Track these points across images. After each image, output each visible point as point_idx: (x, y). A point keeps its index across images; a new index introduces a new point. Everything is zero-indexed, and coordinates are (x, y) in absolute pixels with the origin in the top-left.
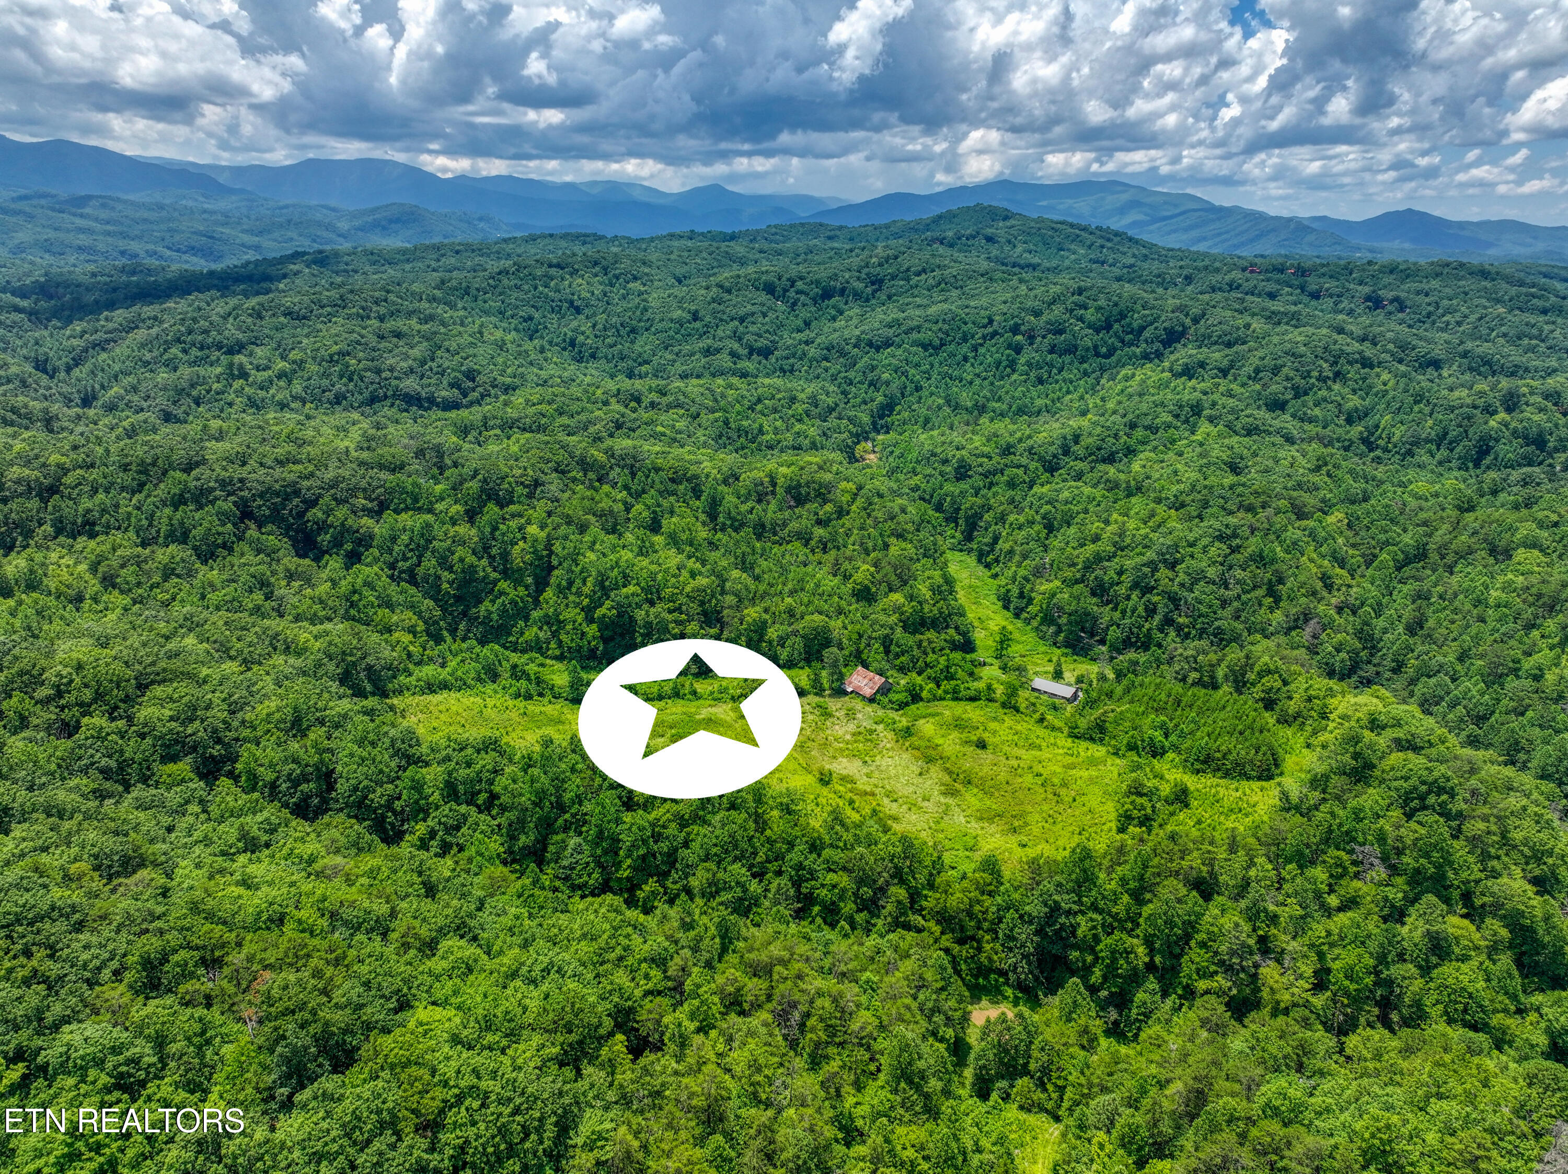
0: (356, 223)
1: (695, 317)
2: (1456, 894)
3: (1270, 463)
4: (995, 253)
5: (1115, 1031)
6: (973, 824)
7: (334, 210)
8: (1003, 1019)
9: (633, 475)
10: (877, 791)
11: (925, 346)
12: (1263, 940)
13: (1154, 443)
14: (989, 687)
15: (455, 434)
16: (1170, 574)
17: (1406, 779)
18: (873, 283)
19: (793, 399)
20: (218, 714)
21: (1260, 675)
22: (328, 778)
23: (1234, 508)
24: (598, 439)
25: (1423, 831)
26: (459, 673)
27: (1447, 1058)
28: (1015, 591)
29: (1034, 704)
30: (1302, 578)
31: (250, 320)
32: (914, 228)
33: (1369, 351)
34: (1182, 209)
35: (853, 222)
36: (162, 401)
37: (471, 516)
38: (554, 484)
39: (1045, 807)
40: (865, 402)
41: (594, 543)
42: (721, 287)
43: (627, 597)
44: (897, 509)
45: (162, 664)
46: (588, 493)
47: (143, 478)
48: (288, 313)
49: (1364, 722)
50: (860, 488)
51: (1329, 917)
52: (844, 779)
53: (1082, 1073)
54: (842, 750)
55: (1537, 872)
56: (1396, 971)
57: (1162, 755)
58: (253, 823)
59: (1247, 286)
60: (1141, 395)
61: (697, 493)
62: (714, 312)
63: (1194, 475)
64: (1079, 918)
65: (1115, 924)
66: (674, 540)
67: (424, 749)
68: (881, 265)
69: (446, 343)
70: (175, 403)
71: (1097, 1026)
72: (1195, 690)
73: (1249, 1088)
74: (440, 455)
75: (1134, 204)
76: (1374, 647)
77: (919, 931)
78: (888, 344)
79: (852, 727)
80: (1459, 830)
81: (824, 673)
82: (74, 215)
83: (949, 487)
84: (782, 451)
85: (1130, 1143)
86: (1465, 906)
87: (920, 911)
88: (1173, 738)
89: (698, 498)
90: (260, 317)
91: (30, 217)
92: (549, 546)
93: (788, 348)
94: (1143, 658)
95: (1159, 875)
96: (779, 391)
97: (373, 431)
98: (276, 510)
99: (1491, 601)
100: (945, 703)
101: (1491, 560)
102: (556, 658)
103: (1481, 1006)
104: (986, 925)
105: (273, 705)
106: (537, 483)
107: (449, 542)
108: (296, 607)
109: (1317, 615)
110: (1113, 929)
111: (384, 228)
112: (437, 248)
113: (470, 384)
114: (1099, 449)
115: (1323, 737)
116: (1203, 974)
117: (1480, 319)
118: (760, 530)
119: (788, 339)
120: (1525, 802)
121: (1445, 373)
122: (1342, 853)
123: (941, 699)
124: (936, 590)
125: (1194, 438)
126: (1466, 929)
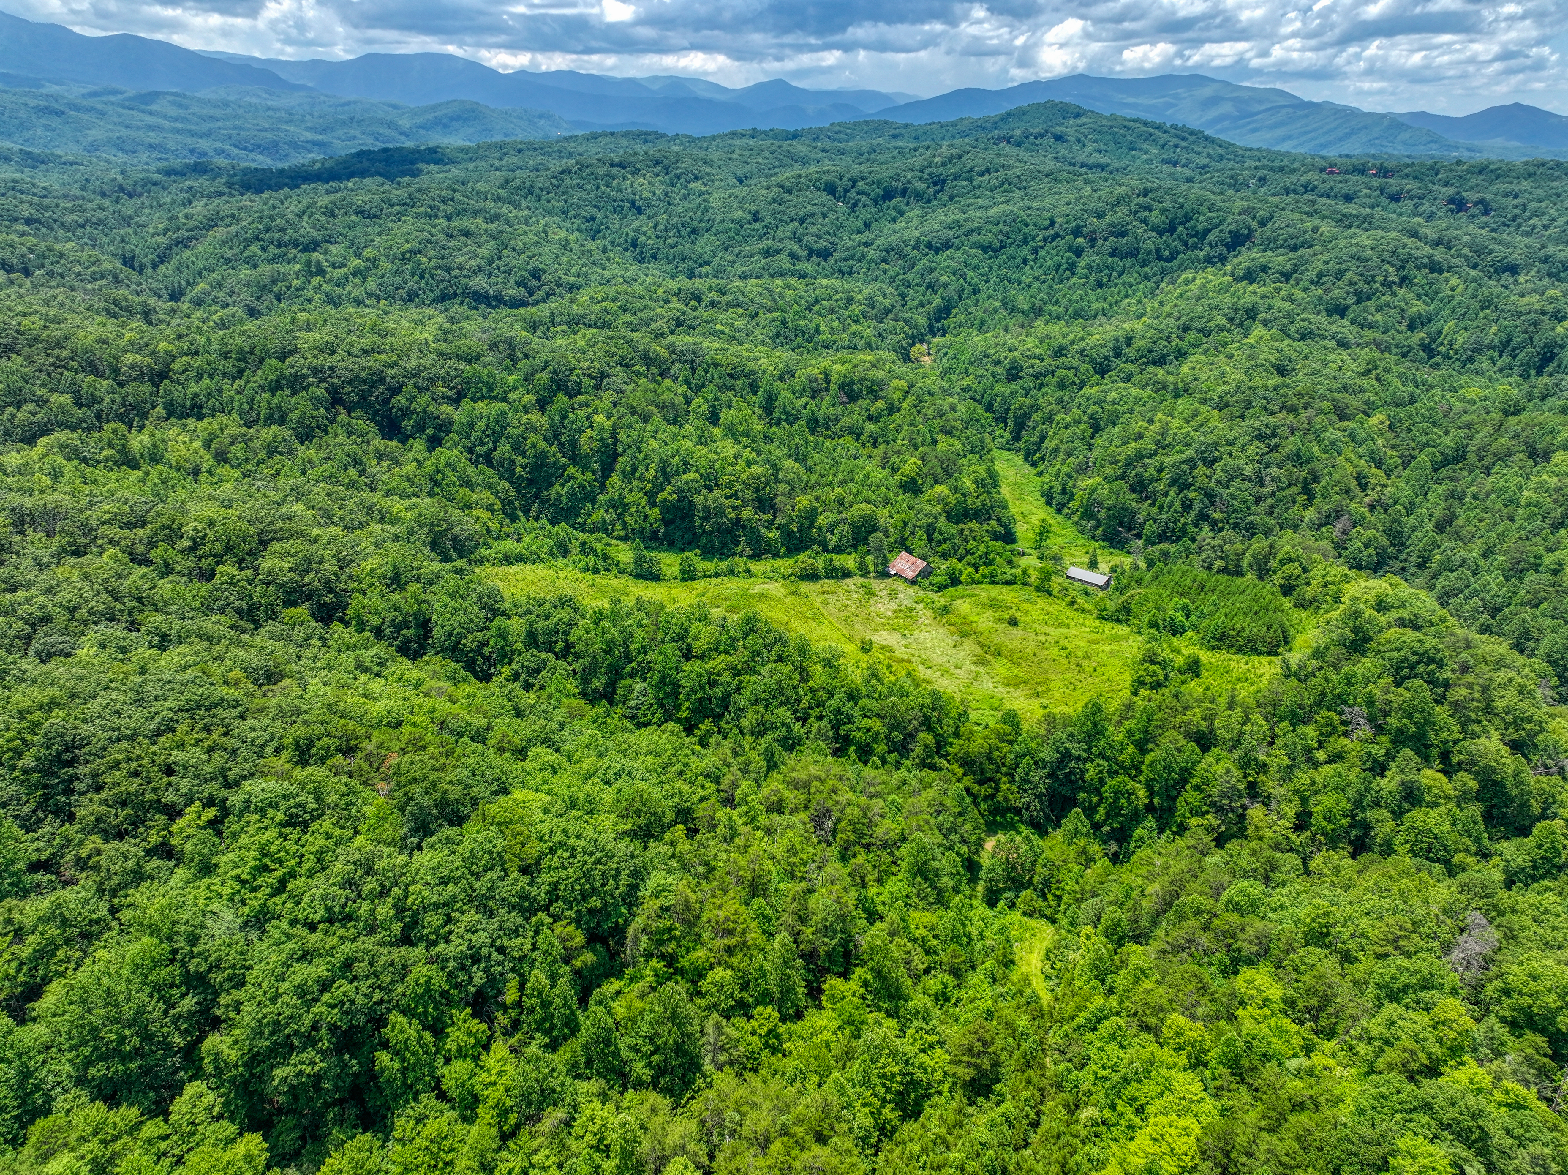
0: (418, 121)
1: (756, 217)
2: (1435, 752)
3: (1319, 366)
4: (1063, 152)
6: (1000, 689)
7: (395, 107)
9: (694, 370)
10: (913, 659)
11: (985, 249)
12: (1252, 786)
13: (1206, 346)
14: (1025, 572)
15: (525, 329)
16: (1208, 471)
17: (1398, 650)
18: (935, 184)
19: (850, 301)
20: (329, 567)
21: (1282, 563)
22: (425, 625)
23: (1276, 408)
24: (660, 335)
25: (1408, 695)
26: (534, 548)
28: (1058, 487)
29: (1066, 589)
30: (1336, 477)
31: (323, 218)
32: (981, 126)
33: (1440, 254)
34: (1270, 105)
35: (919, 120)
36: (246, 296)
37: (542, 404)
38: (618, 377)
39: (1068, 676)
40: (922, 305)
41: (656, 432)
42: (782, 187)
43: (687, 483)
44: (946, 407)
45: (279, 524)
46: (651, 386)
47: (243, 365)
48: (360, 212)
49: (1371, 603)
50: (911, 386)
51: (1315, 768)
52: (883, 648)
53: (1078, 883)
54: (883, 624)
55: (1515, 736)
56: (1370, 815)
57: (1182, 633)
58: (367, 656)
59: (1323, 188)
60: (1198, 299)
61: (754, 388)
62: (775, 213)
63: (1239, 376)
64: (1088, 764)
65: (1120, 770)
66: (731, 432)
67: (508, 604)
68: (944, 164)
69: (513, 242)
70: (258, 298)
72: (1219, 577)
74: (512, 347)
75: (1216, 100)
76: (1403, 544)
77: (943, 771)
78: (947, 246)
79: (893, 605)
80: (1444, 696)
81: (869, 559)
82: (143, 112)
83: (999, 388)
84: (837, 350)
85: (1112, 933)
86: (1442, 762)
87: (945, 756)
88: (1193, 618)
89: (755, 393)
90: (334, 216)
91: (102, 114)
92: (614, 435)
93: (847, 250)
94: (1173, 549)
95: (1161, 727)
96: (837, 292)
97: (448, 325)
98: (363, 397)
99: (1523, 501)
100: (982, 586)
101: (1529, 462)
102: (621, 539)
103: (1444, 846)
104: (1004, 769)
105: (375, 562)
106: (603, 376)
107: (522, 429)
108: (386, 484)
109: (1349, 513)
110: (1118, 773)
111: (445, 126)
112: (500, 147)
113: (536, 283)
114: (1150, 351)
115: (1329, 615)
116: (1196, 812)
118: (814, 425)
119: (848, 241)
121: (1521, 279)
122: (1332, 714)
123: (980, 582)
124: (980, 483)
125: (1246, 341)
126: (1439, 780)
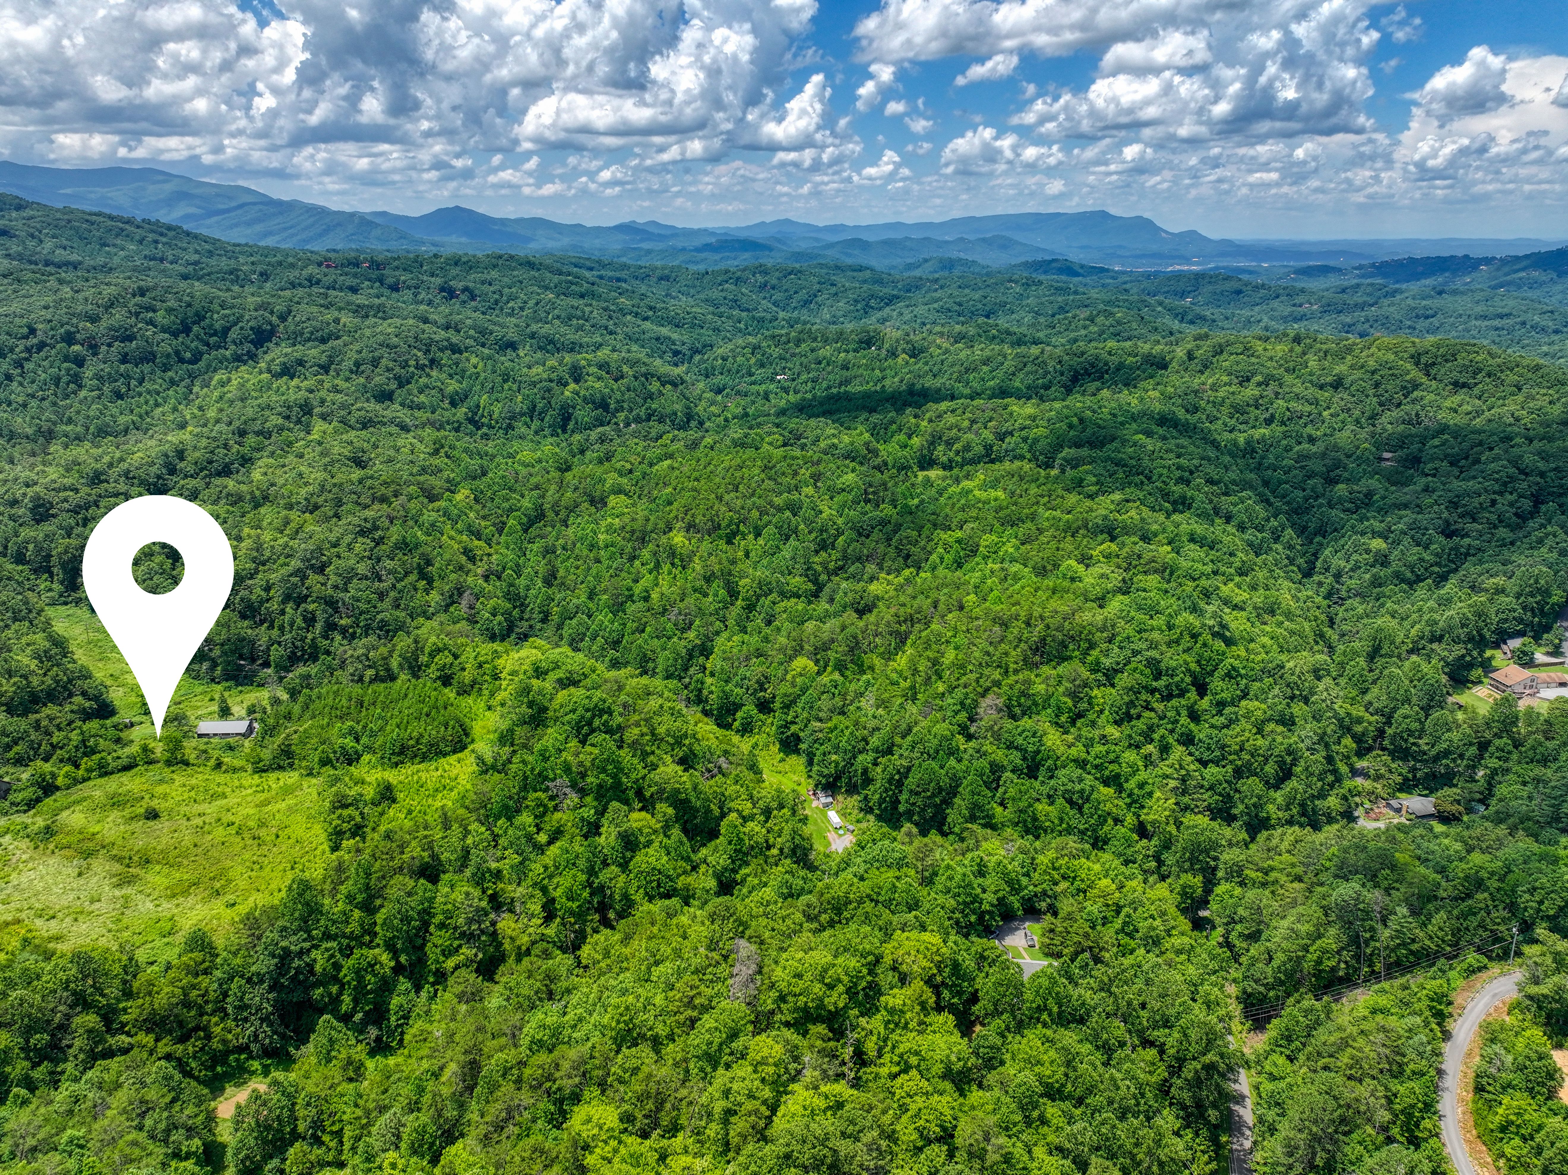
2: (631, 794)
3: (392, 453)
4: (15, 249)
5: (380, 1048)
6: (165, 905)
8: (256, 1097)
10: (23, 915)
12: (494, 898)
13: (270, 448)
14: (145, 749)
16: (321, 578)
17: (574, 711)
21: (432, 655)
23: (368, 501)
25: (596, 751)
27: (655, 930)
29: (205, 752)
30: (447, 556)
33: (454, 338)
34: (240, 202)
39: (247, 856)
49: (530, 672)
51: (543, 853)
53: (356, 1105)
55: (681, 754)
56: (604, 876)
57: (358, 759)
59: (326, 281)
60: (242, 400)
63: (320, 475)
64: (314, 954)
65: (353, 943)
71: (359, 1052)
72: (374, 686)
73: (514, 1036)
75: (182, 196)
76: (522, 605)
77: (125, 1051)
80: (622, 741)
83: (26, 533)
85: (421, 1146)
86: (640, 801)
88: (364, 740)
94: (313, 669)
95: (383, 877)
99: (601, 544)
100: (91, 783)
101: (593, 510)
103: (668, 877)
104: (209, 1008)
109: (469, 587)
110: (352, 949)
114: (210, 462)
115: (500, 696)
116: (448, 953)
117: (537, 304)
120: (660, 701)
121: (521, 353)
122: (539, 794)
123: (85, 780)
124: (43, 657)
125: (311, 437)
126: (645, 819)
